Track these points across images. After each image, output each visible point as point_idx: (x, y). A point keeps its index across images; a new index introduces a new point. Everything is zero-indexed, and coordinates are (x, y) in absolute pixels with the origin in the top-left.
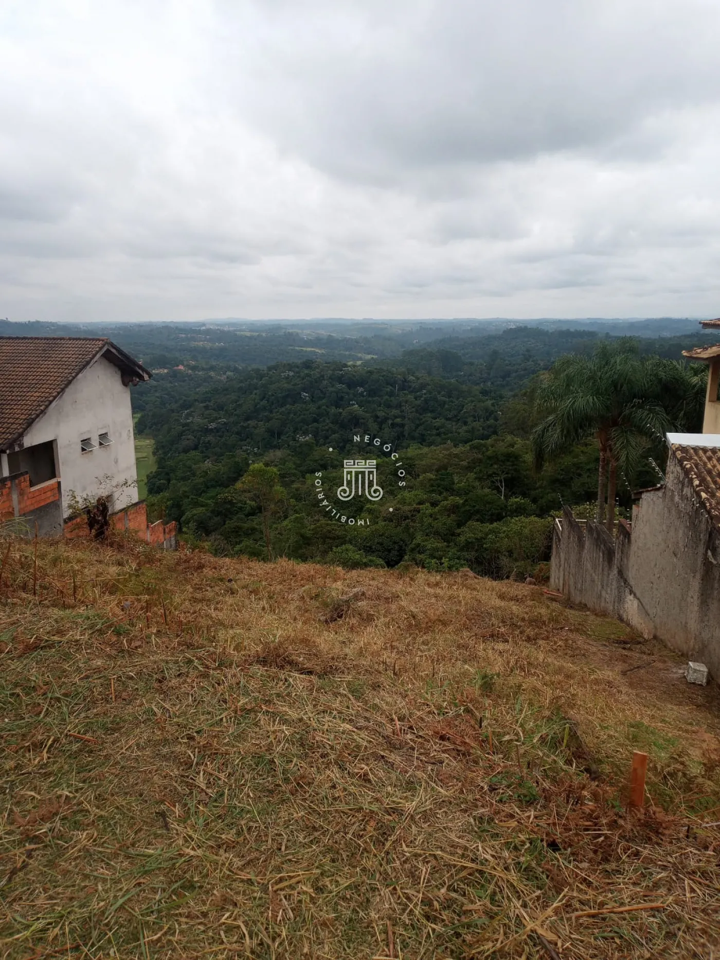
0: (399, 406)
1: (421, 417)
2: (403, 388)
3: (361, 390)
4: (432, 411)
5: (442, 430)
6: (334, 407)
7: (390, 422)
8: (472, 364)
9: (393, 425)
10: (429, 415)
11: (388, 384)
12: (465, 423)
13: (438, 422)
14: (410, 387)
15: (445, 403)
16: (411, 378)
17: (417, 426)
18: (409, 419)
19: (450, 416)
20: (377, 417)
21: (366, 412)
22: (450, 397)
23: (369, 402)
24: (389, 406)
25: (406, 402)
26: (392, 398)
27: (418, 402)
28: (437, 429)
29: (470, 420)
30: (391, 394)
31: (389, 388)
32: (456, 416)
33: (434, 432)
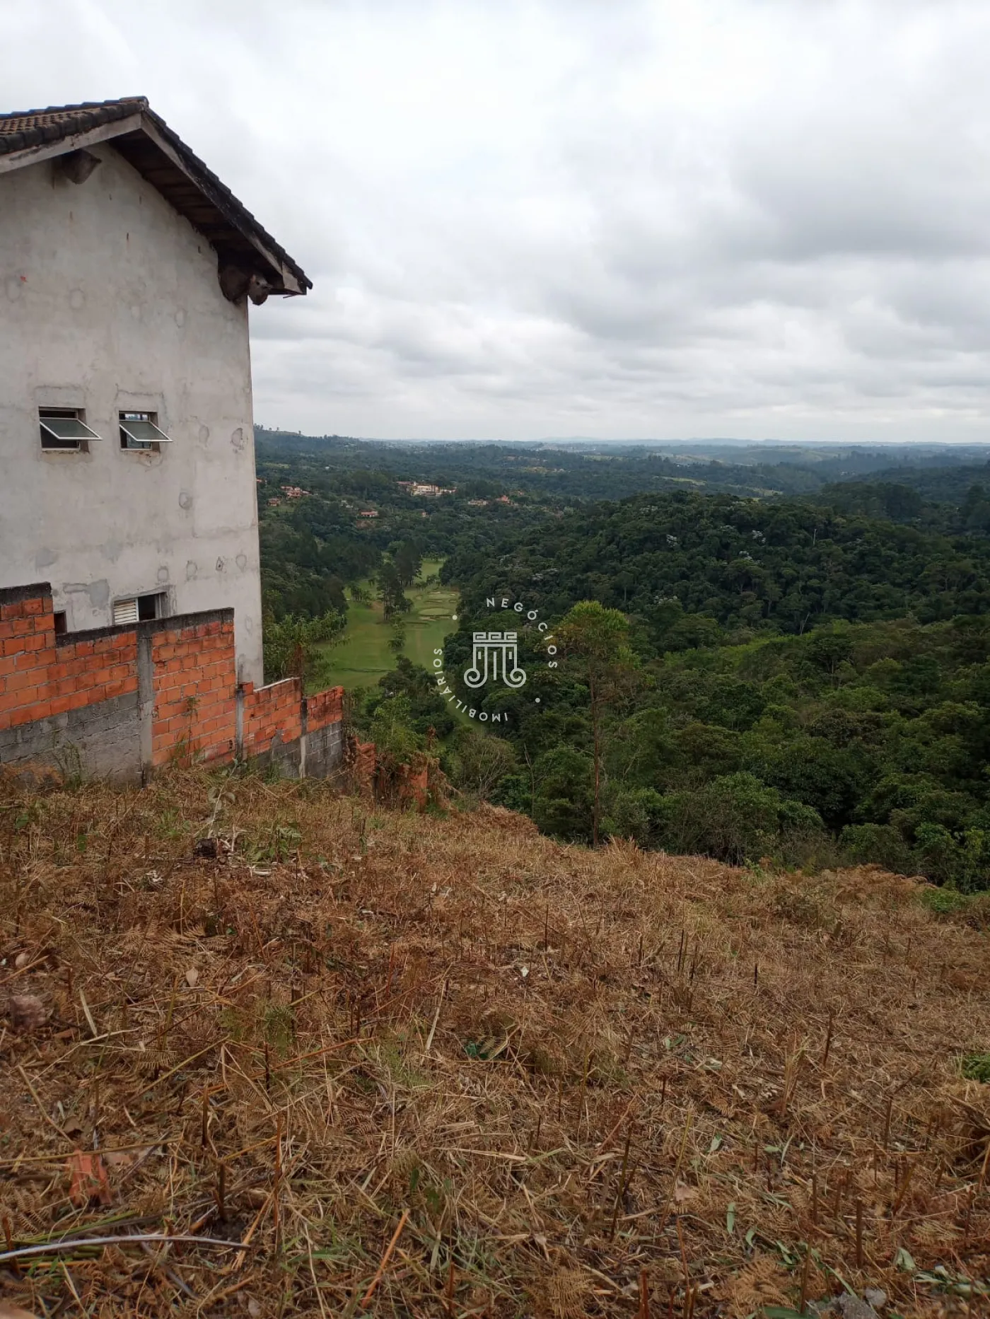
0: (817, 560)
1: (852, 579)
2: (824, 535)
3: (756, 534)
4: (870, 572)
5: (886, 601)
6: (714, 559)
7: (800, 584)
8: (936, 506)
9: (805, 589)
10: (866, 576)
11: (801, 527)
12: (925, 593)
13: (878, 589)
14: (836, 533)
15: (892, 560)
16: (839, 520)
17: (844, 593)
18: (832, 581)
19: (901, 581)
20: (780, 575)
21: (764, 567)
22: (900, 551)
23: (770, 553)
24: (800, 561)
25: (829, 555)
26: (807, 549)
27: (849, 557)
28: (878, 600)
29: (932, 587)
30: (806, 543)
31: (803, 534)
32: (910, 581)
33: (872, 603)
